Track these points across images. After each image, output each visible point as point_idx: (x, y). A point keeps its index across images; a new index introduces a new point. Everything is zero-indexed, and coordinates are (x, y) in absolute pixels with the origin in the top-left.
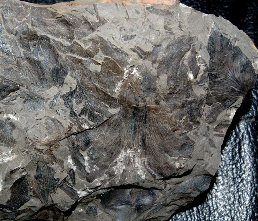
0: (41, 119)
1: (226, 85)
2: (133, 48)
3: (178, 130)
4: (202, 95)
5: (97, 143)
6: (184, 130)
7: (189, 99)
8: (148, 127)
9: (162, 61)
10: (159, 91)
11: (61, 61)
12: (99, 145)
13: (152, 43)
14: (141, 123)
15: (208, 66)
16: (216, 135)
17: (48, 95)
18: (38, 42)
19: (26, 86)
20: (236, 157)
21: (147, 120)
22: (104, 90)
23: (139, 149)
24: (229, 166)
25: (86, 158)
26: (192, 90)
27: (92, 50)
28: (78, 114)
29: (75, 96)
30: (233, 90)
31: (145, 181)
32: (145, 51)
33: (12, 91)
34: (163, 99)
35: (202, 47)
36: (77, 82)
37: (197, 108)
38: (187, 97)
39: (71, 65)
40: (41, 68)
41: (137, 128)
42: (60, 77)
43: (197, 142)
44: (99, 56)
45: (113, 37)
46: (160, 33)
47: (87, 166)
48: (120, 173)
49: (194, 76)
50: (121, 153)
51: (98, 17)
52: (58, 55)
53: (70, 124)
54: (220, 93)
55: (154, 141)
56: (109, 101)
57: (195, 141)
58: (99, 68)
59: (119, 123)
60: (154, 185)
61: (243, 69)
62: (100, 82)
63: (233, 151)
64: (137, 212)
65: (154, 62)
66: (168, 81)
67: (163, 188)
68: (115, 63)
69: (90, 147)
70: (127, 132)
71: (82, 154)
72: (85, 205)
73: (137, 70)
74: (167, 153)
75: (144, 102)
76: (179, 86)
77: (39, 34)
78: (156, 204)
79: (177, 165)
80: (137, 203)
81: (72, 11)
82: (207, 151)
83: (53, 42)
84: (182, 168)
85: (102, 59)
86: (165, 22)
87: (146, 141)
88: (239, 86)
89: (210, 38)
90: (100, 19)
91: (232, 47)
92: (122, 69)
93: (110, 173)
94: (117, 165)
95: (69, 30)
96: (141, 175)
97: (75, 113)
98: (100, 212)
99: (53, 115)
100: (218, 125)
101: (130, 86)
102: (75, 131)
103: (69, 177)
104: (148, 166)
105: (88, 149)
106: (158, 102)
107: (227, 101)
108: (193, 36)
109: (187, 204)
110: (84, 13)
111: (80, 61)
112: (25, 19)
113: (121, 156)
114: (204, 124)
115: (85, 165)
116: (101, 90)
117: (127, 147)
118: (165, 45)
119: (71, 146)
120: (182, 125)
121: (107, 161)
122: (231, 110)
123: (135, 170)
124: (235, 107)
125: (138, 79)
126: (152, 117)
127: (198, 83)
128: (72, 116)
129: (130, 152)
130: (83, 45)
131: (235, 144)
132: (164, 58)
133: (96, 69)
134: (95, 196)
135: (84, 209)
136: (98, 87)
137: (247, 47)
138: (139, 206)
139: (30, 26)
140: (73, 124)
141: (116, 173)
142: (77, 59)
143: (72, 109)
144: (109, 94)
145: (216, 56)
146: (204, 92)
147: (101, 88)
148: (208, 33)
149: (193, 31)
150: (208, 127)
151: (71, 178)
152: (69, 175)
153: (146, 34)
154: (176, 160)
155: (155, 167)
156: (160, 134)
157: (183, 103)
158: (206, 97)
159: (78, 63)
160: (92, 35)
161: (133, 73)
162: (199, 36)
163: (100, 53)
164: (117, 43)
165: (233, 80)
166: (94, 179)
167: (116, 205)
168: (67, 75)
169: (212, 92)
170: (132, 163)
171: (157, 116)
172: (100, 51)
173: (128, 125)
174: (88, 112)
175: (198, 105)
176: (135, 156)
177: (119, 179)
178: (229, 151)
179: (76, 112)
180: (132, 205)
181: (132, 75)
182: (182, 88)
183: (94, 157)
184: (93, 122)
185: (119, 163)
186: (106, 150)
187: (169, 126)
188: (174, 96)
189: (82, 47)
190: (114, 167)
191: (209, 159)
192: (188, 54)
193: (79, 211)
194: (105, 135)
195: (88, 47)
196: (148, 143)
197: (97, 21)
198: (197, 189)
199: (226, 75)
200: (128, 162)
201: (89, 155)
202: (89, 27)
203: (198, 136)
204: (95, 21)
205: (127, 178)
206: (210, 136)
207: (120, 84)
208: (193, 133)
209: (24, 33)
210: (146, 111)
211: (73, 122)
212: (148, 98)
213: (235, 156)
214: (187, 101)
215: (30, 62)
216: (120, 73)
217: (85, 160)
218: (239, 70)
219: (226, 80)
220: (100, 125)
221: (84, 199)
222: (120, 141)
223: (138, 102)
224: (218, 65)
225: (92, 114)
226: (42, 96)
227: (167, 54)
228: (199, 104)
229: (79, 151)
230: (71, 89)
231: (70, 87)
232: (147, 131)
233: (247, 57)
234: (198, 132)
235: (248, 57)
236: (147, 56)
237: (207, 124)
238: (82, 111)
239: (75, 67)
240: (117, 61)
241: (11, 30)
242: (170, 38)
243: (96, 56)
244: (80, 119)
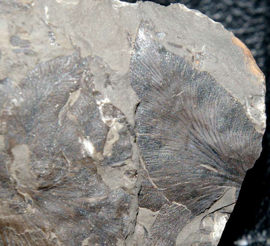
4: (124, 188)
7: (93, 200)
10: (15, 183)
15: (131, 121)
26: (100, 179)
30: (207, 172)
34: (29, 202)
37: (115, 219)
38: (87, 195)
66: (32, 161)
76: (61, 170)
86: (10, 27)
88: (222, 164)
91: (193, 75)
106: (17, 209)
107: (197, 198)
108: (85, 55)
148: (130, 45)
157: (77, 208)
165: (203, 149)
169: (155, 179)
171: (22, 239)
192: (76, 97)
214: (86, 204)
219: (186, 150)
224: (163, 118)
227: (22, 100)
235: (234, 96)
242: (26, 65)
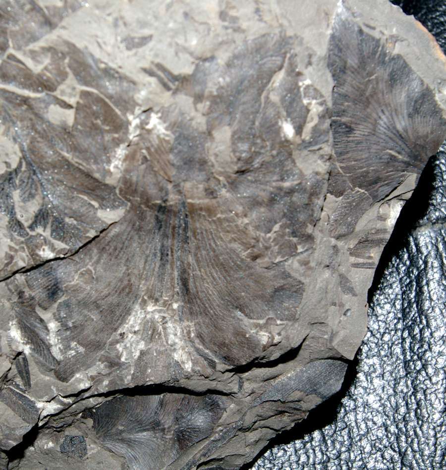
1: (375, 147)
2: (146, 65)
3: (263, 256)
4: (317, 173)
5: (76, 290)
6: (278, 255)
7: (287, 184)
8: (193, 251)
9: (218, 96)
10: (213, 166)
12: (82, 296)
13: (191, 54)
14: (175, 241)
15: (330, 104)
16: (356, 265)
20: (410, 311)
21: (189, 234)
22: (84, 166)
23: (176, 302)
24: (396, 333)
25: (53, 326)
26: (294, 162)
27: (52, 73)
28: (26, 224)
29: (17, 182)
30: (393, 158)
31: (192, 376)
32: (176, 72)
34: (224, 186)
35: (314, 60)
36: (22, 151)
37: (307, 204)
38: (282, 179)
39: (5, 111)
41: (167, 255)
43: (310, 282)
44: (69, 87)
45: (98, 42)
46: (209, 30)
47: (56, 345)
48: (132, 358)
49: (294, 128)
50: (134, 313)
53: (11, 248)
54: (362, 168)
55: (208, 283)
56: (98, 192)
57: (304, 281)
58: (69, 116)
59: (124, 243)
60: (213, 385)
61: (413, 110)
62: (75, 148)
63: (403, 299)
64: (177, 446)
65: (199, 98)
66: (233, 143)
67: (236, 390)
68: (106, 104)
69: (59, 301)
70: (146, 262)
71: (43, 317)
72: (59, 432)
73: (160, 118)
74: (241, 310)
75: (180, 192)
76: (260, 153)
78: (220, 428)
79: (264, 338)
80: (177, 427)
82: (334, 304)
84: (276, 345)
85: (75, 96)
86: (220, 1)
87: (191, 284)
88: (407, 149)
89: (333, 37)
91: (387, 58)
92: (122, 117)
93: (109, 358)
94: (126, 341)
96: (183, 363)
97: (19, 222)
98: (93, 448)
100: (360, 242)
101: (145, 157)
102: (22, 264)
103: (15, 371)
104: (197, 341)
105: (56, 305)
106: (212, 193)
107: (379, 184)
108: (290, 33)
109: (293, 425)
113: (134, 320)
114: (323, 240)
115: (52, 342)
116: (77, 168)
117: (146, 298)
118: (223, 57)
119: (15, 299)
120: (273, 244)
121: (102, 330)
122: (389, 205)
123: (168, 351)
124: (398, 197)
125: (162, 141)
126: (201, 228)
127: (305, 145)
128: (14, 229)
129: (154, 308)
130: (29, 63)
131: (408, 281)
132: (222, 88)
133: (64, 119)
134: (78, 411)
135: (56, 441)
136: (70, 160)
137: (422, 55)
138: (182, 432)
140: (17, 247)
141: (123, 359)
142: (18, 96)
143: (12, 213)
144: (97, 175)
145: (349, 79)
146: (322, 167)
147: (77, 163)
148: (328, 25)
149: (290, 22)
150: (335, 247)
151: (20, 372)
152: (14, 367)
153: (176, 33)
154: (260, 327)
155: (215, 344)
156: (224, 267)
157: (272, 193)
158: (327, 176)
159: (20, 105)
160: (50, 38)
161: (149, 127)
162: (308, 35)
163: (71, 80)
164: (109, 55)
165: (392, 136)
166: (72, 374)
167: (130, 431)
169: (342, 165)
170: (160, 334)
171: (213, 224)
172: (71, 76)
173: (147, 247)
174: (51, 220)
175: (310, 198)
176: (167, 319)
177: (132, 372)
178: (396, 299)
179: (22, 220)
180: (166, 430)
181: (149, 131)
182: (267, 158)
183: (70, 324)
184: (62, 242)
185: (130, 335)
186: (98, 307)
187: (242, 247)
188: (249, 178)
189: (27, 67)
190: (118, 346)
191: (340, 322)
192: (279, 78)
193: (45, 447)
194: (93, 271)
195: (42, 67)
196: (196, 288)
197: (60, 4)
198: (315, 391)
199: (375, 124)
200: (151, 332)
201: (58, 319)
202: (41, 19)
203: (310, 268)
204: (56, 4)
205: (149, 371)
206: (341, 267)
207: (121, 152)
208: (299, 262)
210: (186, 215)
211: (16, 243)
212: (188, 185)
213: (408, 310)
214: (280, 189)
216: (120, 126)
217: (48, 331)
218: (406, 111)
219: (374, 135)
220: (81, 248)
221: (54, 420)
222: (130, 285)
223: (167, 194)
224: (355, 101)
225: (60, 223)
227: (228, 79)
228: (312, 195)
229: (34, 309)
230: (7, 167)
232: (191, 259)
233: (422, 81)
234: (311, 259)
235: (424, 80)
236: (180, 85)
237: (333, 240)
238: (36, 217)
239: (14, 116)
240: (111, 97)
242: (234, 42)
243: (62, 87)
244: (32, 236)
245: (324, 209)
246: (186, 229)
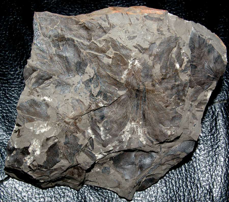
0: (68, 100)
1: (203, 72)
2: (135, 45)
3: (169, 106)
4: (186, 80)
5: (110, 117)
6: (174, 106)
7: (177, 83)
8: (147, 104)
9: (156, 55)
10: (154, 77)
11: (82, 56)
12: (111, 119)
13: (148, 42)
14: (142, 101)
15: (190, 58)
16: (198, 111)
17: (73, 81)
18: (66, 43)
19: (57, 76)
20: (213, 129)
21: (146, 99)
22: (114, 77)
23: (141, 122)
24: (208, 136)
25: (102, 129)
26: (179, 76)
27: (105, 47)
28: (95, 95)
29: (93, 82)
30: (209, 76)
31: (145, 146)
32: (144, 47)
33: (47, 79)
34: (158, 83)
35: (185, 45)
36: (95, 72)
37: (183, 90)
38: (175, 82)
39: (90, 59)
40: (68, 62)
41: (139, 106)
42: (82, 68)
43: (184, 115)
44: (110, 52)
45: (120, 38)
46: (154, 34)
47: (103, 135)
48: (126, 139)
49: (179, 65)
50: (127, 125)
51: (109, 23)
52: (80, 52)
53: (90, 103)
54: (199, 79)
55: (151, 115)
56: (118, 85)
57: (182, 115)
58: (110, 61)
59: (125, 102)
60: (152, 149)
61: (215, 61)
62: (111, 71)
63: (211, 126)
64: (140, 170)
65: (150, 55)
66: (161, 70)
67: (159, 151)
68: (122, 56)
69: (104, 121)
70: (132, 108)
71: (99, 126)
72: (101, 165)
73: (138, 61)
74: (162, 124)
75: (144, 85)
76: (169, 73)
77: (66, 37)
78: (154, 164)
79: (169, 133)
80: (140, 163)
81: (90, 20)
82: (191, 123)
83: (76, 42)
84: (173, 135)
85: (112, 54)
86: (157, 26)
87: (146, 115)
88: (213, 74)
89: (191, 38)
90: (111, 25)
91: (207, 45)
92: (127, 61)
93: (120, 140)
94: (125, 134)
95: (88, 33)
96: (143, 141)
97: (93, 95)
98: (112, 171)
99: (77, 97)
100: (199, 103)
101: (133, 74)
102: (93, 108)
103: (89, 144)
104: (147, 134)
105: (103, 122)
106: (154, 85)
107: (205, 85)
108: (178, 36)
109: (177, 163)
110: (99, 20)
111: (96, 56)
112: (56, 26)
113: (128, 128)
114: (188, 102)
115: (101, 134)
117: (131, 120)
118: (158, 43)
119: (90, 120)
120: (172, 102)
121: (117, 131)
122: (208, 92)
123: (138, 138)
124: (211, 89)
125: (139, 68)
126: (150, 97)
127: (183, 71)
128: (91, 97)
129: (134, 124)
130: (98, 44)
131: (212, 120)
132: (158, 52)
133: (108, 62)
134: (108, 158)
135: (100, 168)
136: (110, 75)
137: (218, 44)
138: (141, 165)
139: (60, 32)
140: (92, 103)
141: (124, 140)
142: (94, 54)
143: (91, 91)
144: (118, 80)
145: (196, 51)
146: (187, 78)
147: (112, 76)
148: (189, 34)
149: (178, 32)
150: (191, 105)
151: (91, 144)
152: (89, 142)
153: (144, 35)
154: (168, 129)
155: (153, 135)
156: (156, 110)
157: (172, 86)
158: (189, 81)
159: (95, 57)
160: (105, 36)
161: (135, 64)
162: (183, 37)
163: (111, 49)
164: (123, 42)
165: (208, 69)
166: (108, 145)
167: (125, 165)
168: (87, 66)
169: (193, 78)
170: (136, 132)
171: (154, 96)
172: (111, 48)
173: (133, 103)
174: (103, 94)
175: (184, 88)
176: (138, 127)
177: (126, 144)
178: (208, 126)
180: (136, 165)
181: (135, 66)
182: (171, 75)
183: (107, 128)
184: (106, 101)
185: (126, 132)
186: (116, 123)
187: (163, 103)
188: (165, 81)
189: (98, 46)
190: (122, 136)
191: (193, 128)
192: (175, 50)
193: (97, 171)
194: (115, 111)
195: (102, 45)
196: (148, 117)
197: (109, 26)
198: (184, 151)
199: (204, 65)
200: (133, 131)
201: (103, 126)
202: (103, 31)
203: (184, 110)
204: (107, 26)
205: (132, 144)
206: (193, 111)
207: (126, 72)
208: (180, 108)
209: (55, 37)
210: (145, 93)
211: (91, 101)
212: (146, 83)
213: (212, 129)
214: (175, 85)
215: (60, 58)
216: (126, 64)
217: (100, 130)
218: (213, 62)
219: (203, 69)
220: (112, 103)
221: (101, 161)
222: (127, 116)
223: (140, 86)
224: (198, 58)
225: (106, 95)
226: (69, 83)
227: (159, 50)
228: (184, 87)
229: (96, 123)
230: (90, 77)
231: (89, 76)
232: (146, 107)
233: (218, 52)
234: (184, 107)
235: (219, 52)
236: (145, 51)
237: (190, 102)
238: (98, 93)
239: (93, 61)
240: (124, 55)
241: (46, 35)
242: (162, 38)
243: (108, 52)
244: (97, 99)
245: (188, 92)
246: (145, 97)
